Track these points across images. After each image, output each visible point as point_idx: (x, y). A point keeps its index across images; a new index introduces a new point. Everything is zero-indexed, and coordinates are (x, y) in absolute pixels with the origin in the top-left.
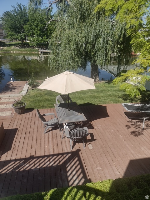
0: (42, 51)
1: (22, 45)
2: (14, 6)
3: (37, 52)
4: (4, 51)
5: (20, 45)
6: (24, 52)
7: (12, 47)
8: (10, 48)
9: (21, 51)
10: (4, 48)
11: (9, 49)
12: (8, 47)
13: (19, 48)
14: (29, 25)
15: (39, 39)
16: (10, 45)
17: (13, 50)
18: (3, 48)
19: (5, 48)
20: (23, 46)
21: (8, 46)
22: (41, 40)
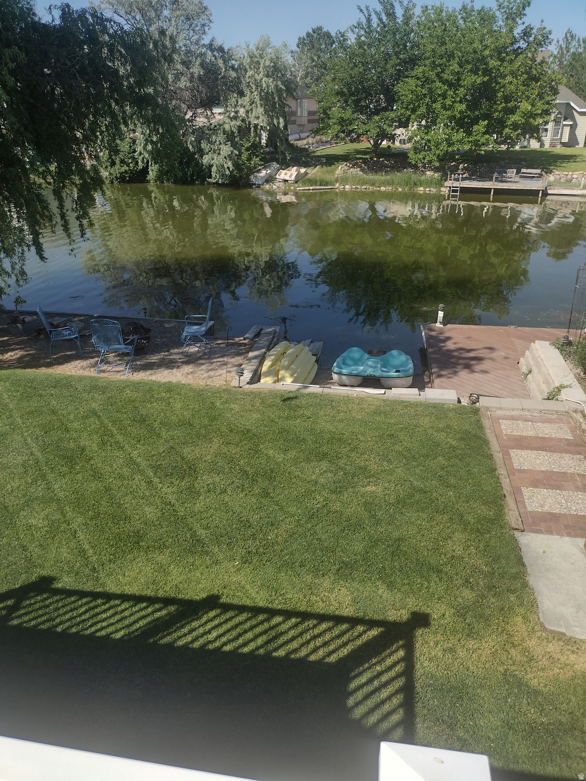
0: (456, 184)
1: (372, 158)
2: (367, 8)
3: (434, 190)
4: (312, 182)
5: (365, 161)
6: (383, 189)
7: (340, 169)
8: (333, 172)
9: (373, 185)
10: (309, 171)
11: (328, 177)
12: (325, 168)
13: (363, 170)
14: (418, 79)
15: (454, 138)
16: (331, 160)
17: (344, 180)
18: (306, 173)
19: (314, 172)
20: (378, 161)
21: (322, 164)
22: (461, 142)
